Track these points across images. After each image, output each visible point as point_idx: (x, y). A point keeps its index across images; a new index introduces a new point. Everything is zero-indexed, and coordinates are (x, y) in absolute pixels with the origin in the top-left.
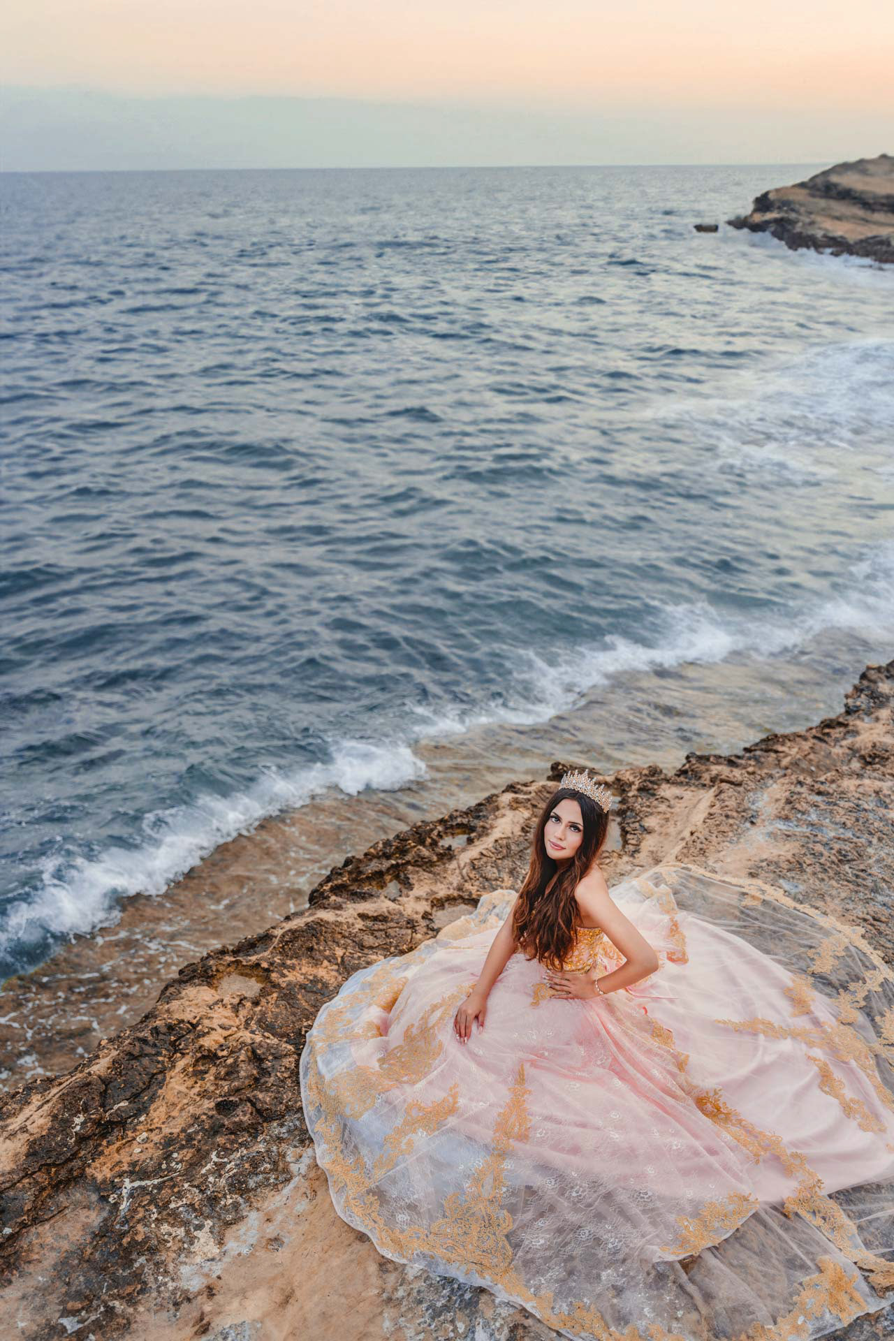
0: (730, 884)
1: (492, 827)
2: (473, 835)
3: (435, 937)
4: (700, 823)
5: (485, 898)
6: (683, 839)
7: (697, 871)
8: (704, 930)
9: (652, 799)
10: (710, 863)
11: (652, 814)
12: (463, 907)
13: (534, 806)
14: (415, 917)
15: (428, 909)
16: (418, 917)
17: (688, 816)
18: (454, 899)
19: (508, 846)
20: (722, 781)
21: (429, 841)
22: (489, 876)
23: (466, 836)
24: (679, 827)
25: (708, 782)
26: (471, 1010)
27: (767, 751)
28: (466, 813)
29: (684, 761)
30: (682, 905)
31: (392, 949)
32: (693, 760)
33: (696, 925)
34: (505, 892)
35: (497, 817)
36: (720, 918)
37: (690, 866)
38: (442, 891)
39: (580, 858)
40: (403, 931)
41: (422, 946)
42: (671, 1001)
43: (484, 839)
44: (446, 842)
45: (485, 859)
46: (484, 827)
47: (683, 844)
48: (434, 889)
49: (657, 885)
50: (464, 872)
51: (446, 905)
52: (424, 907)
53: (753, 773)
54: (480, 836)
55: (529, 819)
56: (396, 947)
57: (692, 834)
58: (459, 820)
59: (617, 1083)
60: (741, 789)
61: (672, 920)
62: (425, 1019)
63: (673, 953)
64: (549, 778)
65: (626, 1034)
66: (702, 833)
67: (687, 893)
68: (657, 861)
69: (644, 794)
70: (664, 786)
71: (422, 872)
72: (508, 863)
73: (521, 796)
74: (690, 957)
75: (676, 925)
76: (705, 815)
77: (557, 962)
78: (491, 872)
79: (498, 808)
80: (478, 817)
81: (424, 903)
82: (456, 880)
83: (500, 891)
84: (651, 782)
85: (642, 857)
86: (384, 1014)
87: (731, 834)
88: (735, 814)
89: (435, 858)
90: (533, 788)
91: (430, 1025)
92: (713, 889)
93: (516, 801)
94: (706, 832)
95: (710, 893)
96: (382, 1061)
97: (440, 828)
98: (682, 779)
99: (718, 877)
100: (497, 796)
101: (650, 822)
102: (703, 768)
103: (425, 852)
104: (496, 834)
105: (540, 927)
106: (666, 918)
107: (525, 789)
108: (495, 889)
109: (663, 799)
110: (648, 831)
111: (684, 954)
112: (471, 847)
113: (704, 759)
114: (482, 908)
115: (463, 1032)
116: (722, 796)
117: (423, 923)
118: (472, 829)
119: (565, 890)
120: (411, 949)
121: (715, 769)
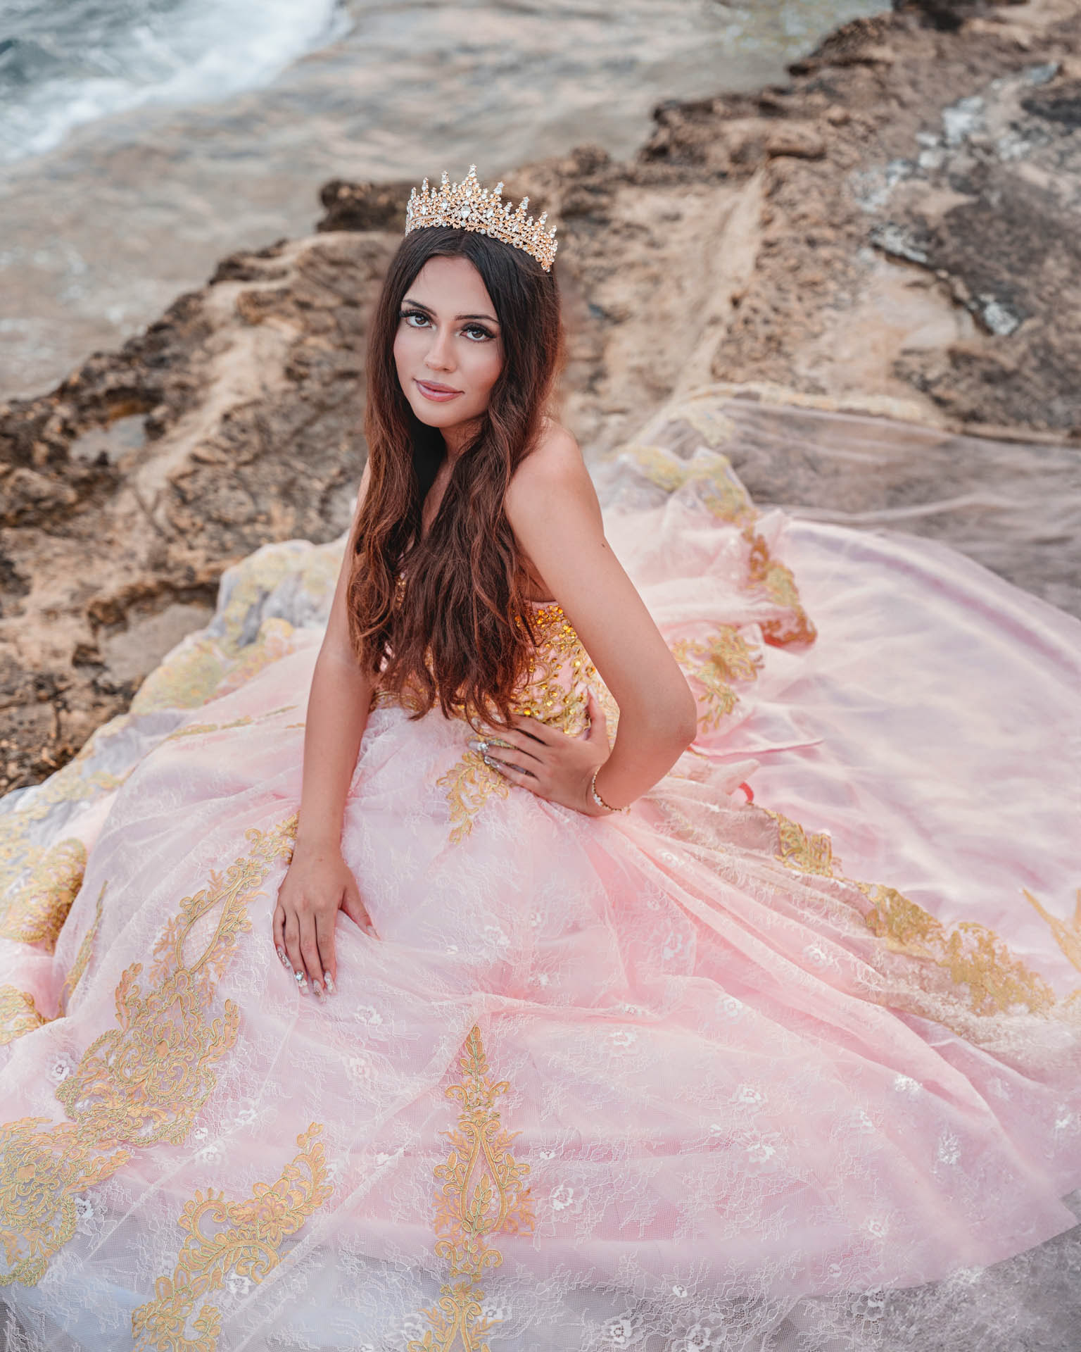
0: (866, 413)
1: (205, 382)
2: (159, 412)
3: (125, 709)
4: (747, 270)
5: (234, 576)
6: (715, 321)
7: (778, 396)
8: (834, 546)
9: (603, 234)
10: (802, 368)
11: (612, 272)
12: (178, 612)
13: (304, 306)
14: (54, 665)
15: (85, 636)
16: (63, 665)
17: (707, 261)
18: (150, 595)
19: (261, 427)
20: (774, 154)
21: (41, 451)
22: (230, 513)
23: (138, 422)
24: (693, 289)
25: (726, 166)
26: (321, 890)
27: (846, 64)
28: (130, 355)
29: (651, 125)
30: (762, 495)
31: (13, 769)
32: (674, 118)
33: (811, 536)
34: (284, 548)
35: (211, 355)
36: (865, 508)
37: (754, 387)
38: (113, 585)
39: (502, 412)
40: (32, 712)
41: (95, 743)
42: (807, 752)
43: (190, 417)
44: (88, 445)
45: (207, 472)
46: (182, 387)
47: (721, 333)
48: (90, 578)
49: (684, 453)
50: (160, 515)
51: (131, 615)
52: (72, 632)
53: (846, 121)
54: (177, 413)
55: (298, 342)
56: (21, 761)
57: (736, 302)
58: (111, 380)
59: (735, 1005)
60: (826, 166)
61: (747, 536)
62: (173, 945)
63: (777, 624)
64: (322, 227)
65: (710, 864)
66: (761, 298)
67: (765, 459)
68: (661, 392)
69: (578, 224)
70: (626, 194)
71: (43, 540)
72: (270, 471)
73: (263, 287)
74: (818, 623)
75: (760, 546)
76: (755, 248)
77: (491, 706)
78: (233, 503)
79: (207, 329)
80: (160, 363)
81: (70, 622)
82: (141, 543)
83: (267, 550)
84: (593, 190)
85: (617, 386)
86: (38, 959)
87: (832, 286)
88: (829, 233)
89: (70, 495)
90: (288, 259)
91: (191, 960)
92: (826, 436)
93: (254, 300)
94: (770, 292)
95: (821, 447)
96: (68, 1094)
97: (64, 410)
98: (658, 169)
99: (831, 402)
100: (198, 296)
101: (616, 293)
102: (703, 132)
103: (39, 483)
104: (221, 399)
105: (430, 619)
106: (731, 536)
107: (268, 265)
108: (253, 548)
109: (632, 230)
110: (613, 318)
111: (802, 621)
112: (161, 446)
113: (699, 110)
114: (231, 606)
115: (313, 961)
116: (786, 192)
117: (80, 678)
118: (152, 398)
119: (477, 505)
120: (63, 759)
121: (740, 130)
